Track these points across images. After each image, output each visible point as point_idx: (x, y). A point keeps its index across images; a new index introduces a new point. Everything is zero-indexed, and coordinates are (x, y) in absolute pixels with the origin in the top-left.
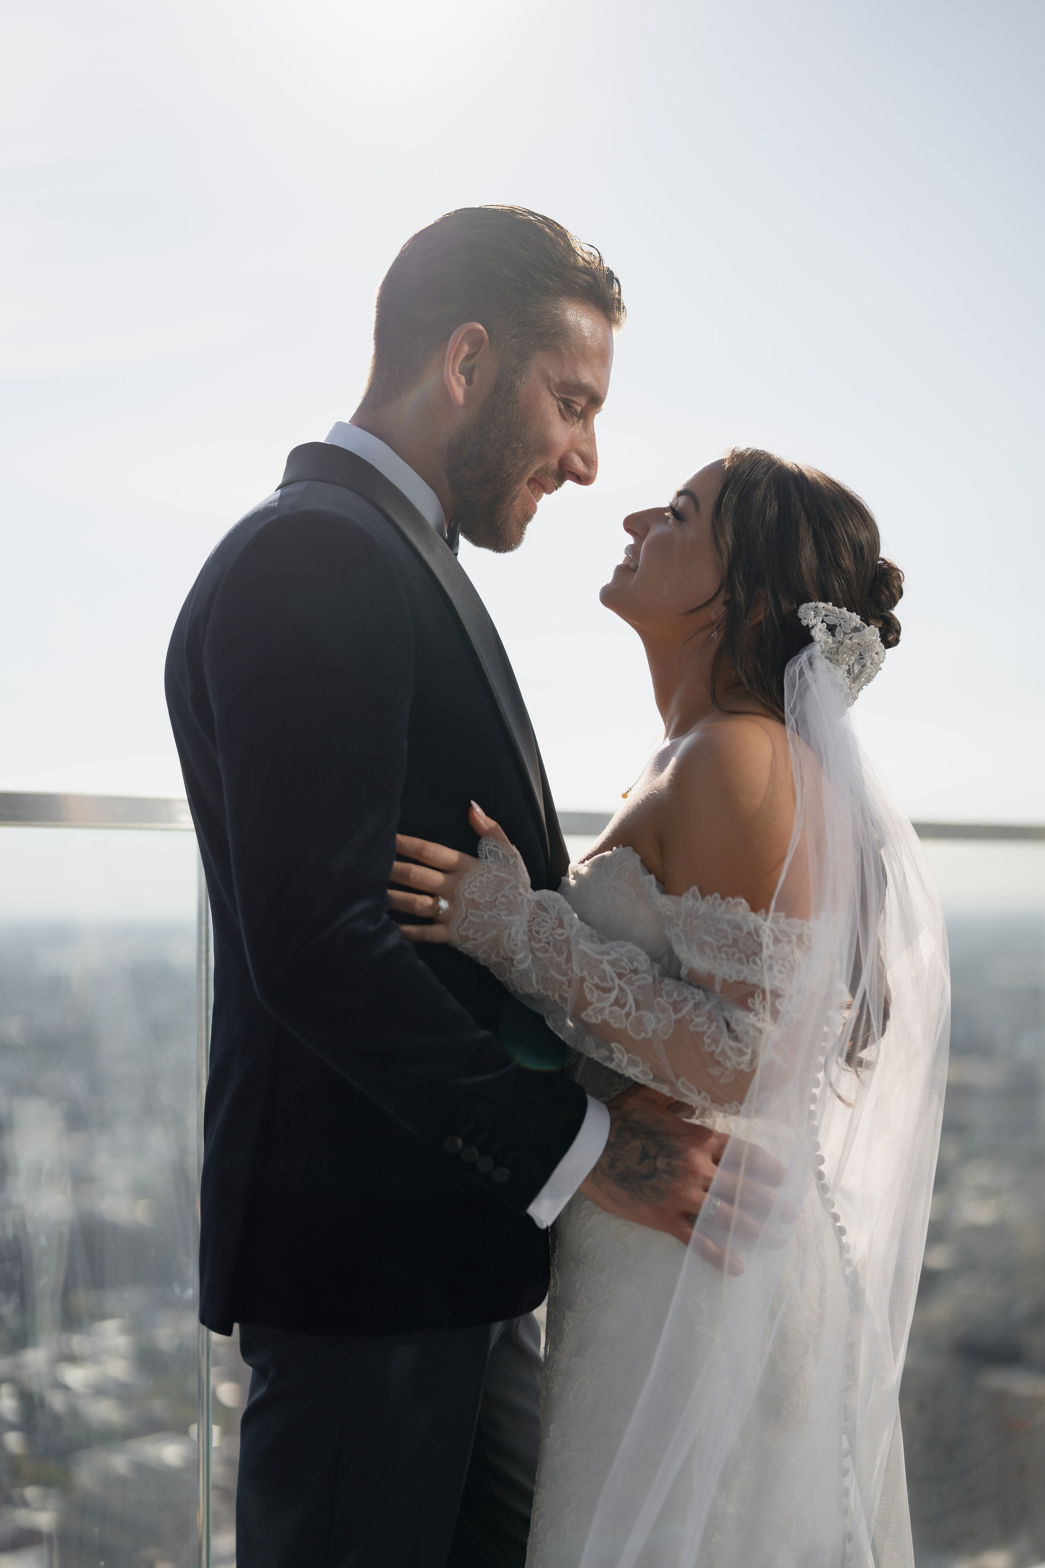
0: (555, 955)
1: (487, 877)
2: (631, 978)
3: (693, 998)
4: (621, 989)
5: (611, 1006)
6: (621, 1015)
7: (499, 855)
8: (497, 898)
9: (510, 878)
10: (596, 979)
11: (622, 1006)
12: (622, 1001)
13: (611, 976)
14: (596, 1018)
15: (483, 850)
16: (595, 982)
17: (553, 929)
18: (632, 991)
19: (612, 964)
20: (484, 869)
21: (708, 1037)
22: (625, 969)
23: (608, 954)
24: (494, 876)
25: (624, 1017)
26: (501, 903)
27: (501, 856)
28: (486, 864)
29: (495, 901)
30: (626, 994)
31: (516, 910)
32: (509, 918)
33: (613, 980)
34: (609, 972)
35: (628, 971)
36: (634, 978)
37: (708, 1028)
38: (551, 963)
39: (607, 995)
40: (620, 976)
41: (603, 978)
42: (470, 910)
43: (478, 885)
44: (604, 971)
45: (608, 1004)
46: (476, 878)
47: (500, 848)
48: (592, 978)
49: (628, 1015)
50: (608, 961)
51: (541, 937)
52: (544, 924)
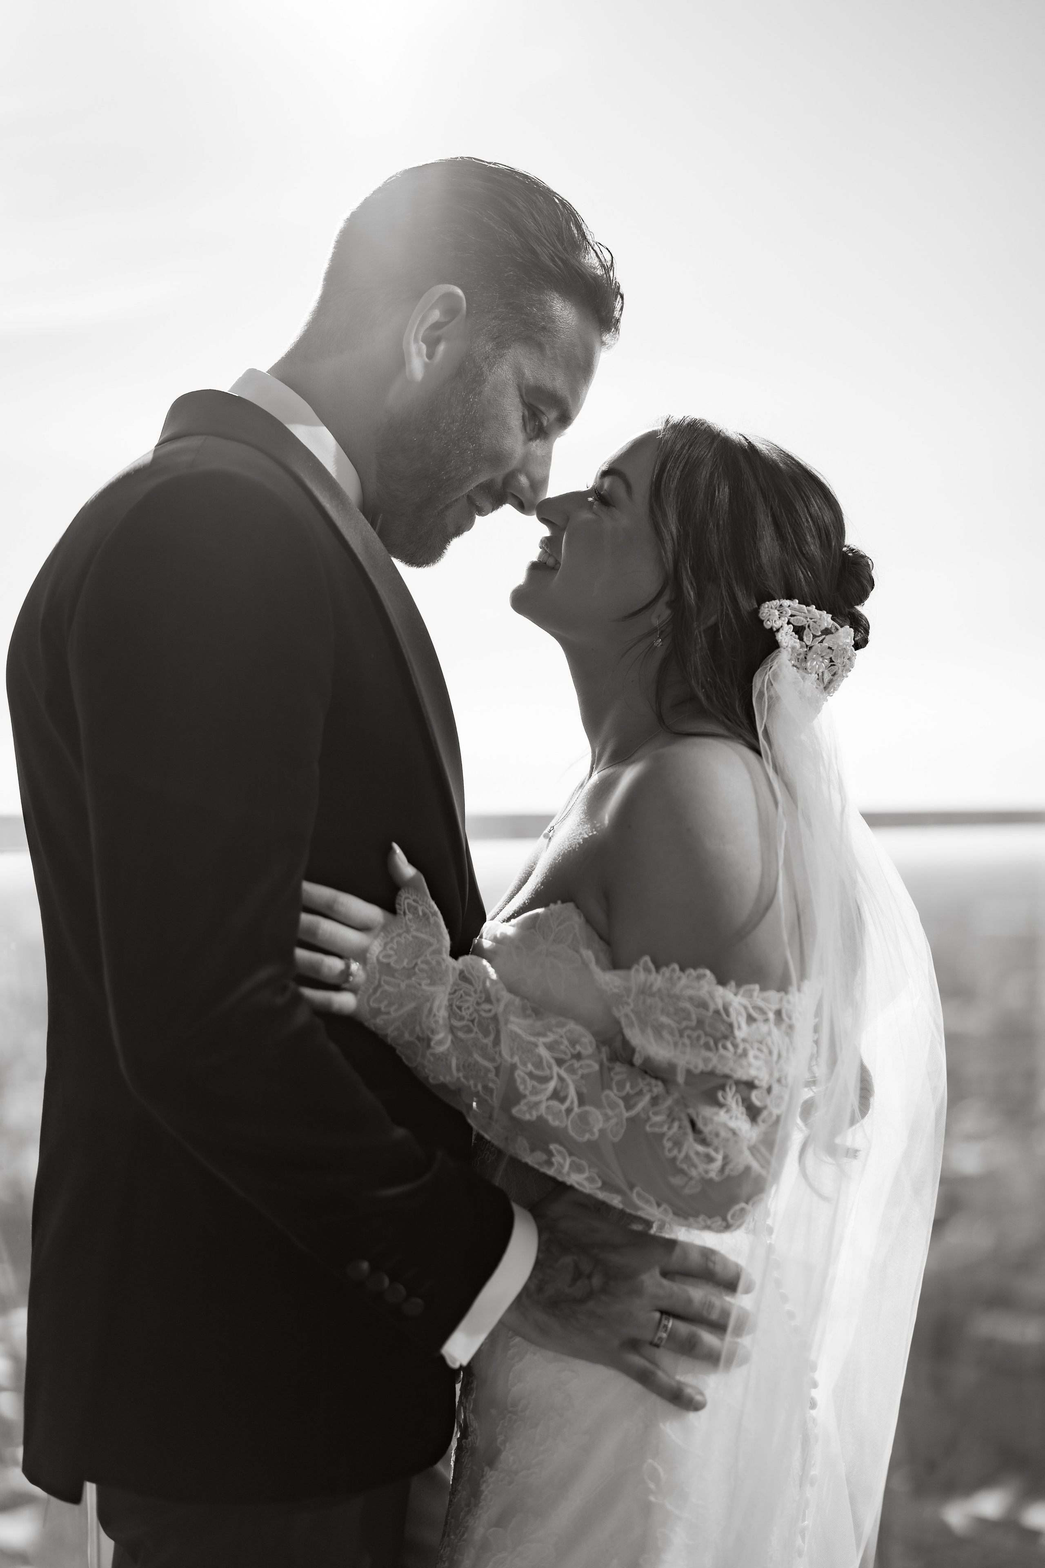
0: (480, 1036)
1: (405, 938)
2: (572, 1065)
3: (650, 1091)
4: (561, 1079)
5: (548, 1099)
6: (560, 1111)
7: (418, 912)
8: (416, 964)
9: (432, 940)
10: (530, 1067)
11: (562, 1100)
12: (562, 1094)
13: (548, 1062)
14: (531, 1114)
15: (402, 904)
16: (528, 1070)
17: (478, 1004)
18: (573, 1081)
19: (550, 1047)
20: (402, 927)
21: (669, 1139)
22: (565, 1053)
23: (544, 1035)
24: (413, 937)
25: (564, 1112)
26: (421, 970)
27: (421, 913)
28: (404, 921)
29: (414, 968)
30: (567, 1086)
31: (439, 979)
32: (432, 989)
33: (550, 1068)
34: (546, 1056)
35: (569, 1056)
36: (577, 1064)
37: (669, 1129)
38: (476, 1045)
39: (544, 1086)
40: (560, 1062)
41: (539, 1064)
42: (384, 978)
43: (395, 947)
44: (539, 1056)
45: (545, 1098)
46: (392, 939)
47: (421, 904)
48: (525, 1064)
49: (569, 1111)
50: (544, 1044)
51: (464, 1013)
52: (468, 998)
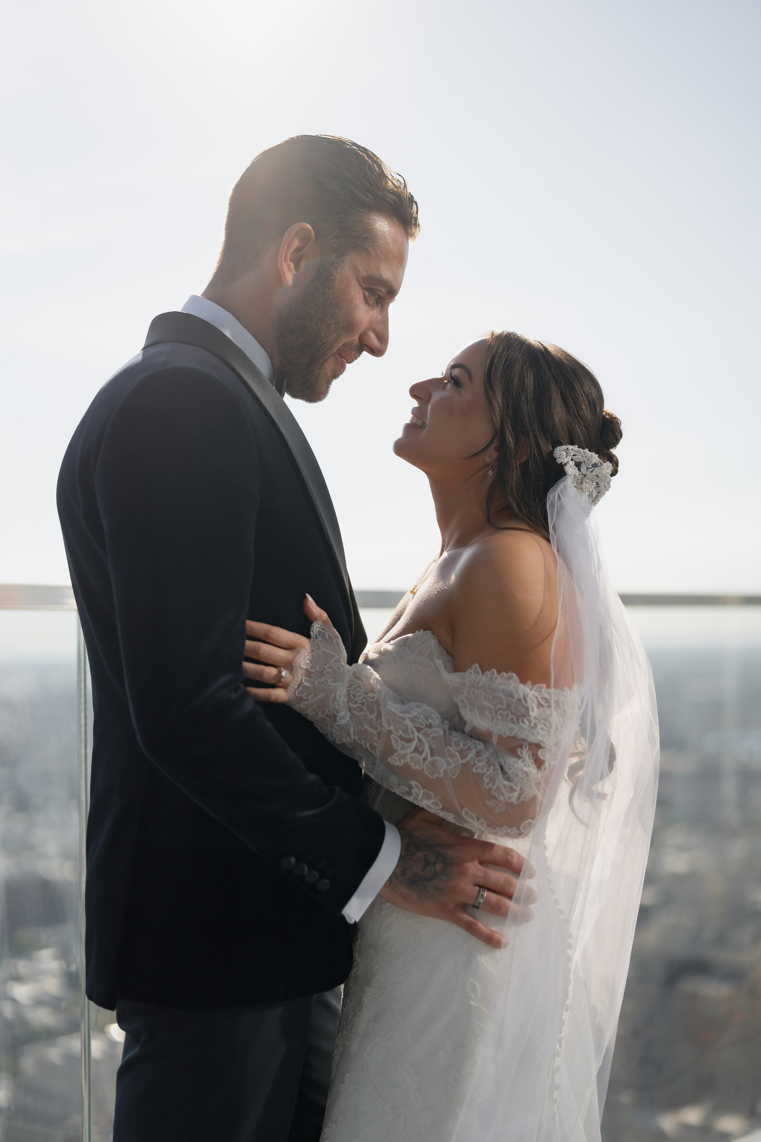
0: (368, 713)
1: (317, 652)
2: (426, 731)
3: (476, 747)
4: (420, 740)
5: (412, 752)
6: (420, 759)
7: (325, 635)
8: (324, 669)
9: (334, 653)
10: (400, 732)
11: (421, 753)
12: (420, 749)
13: (411, 729)
14: (400, 762)
15: (314, 631)
16: (399, 735)
17: (366, 693)
18: (427, 741)
19: (412, 720)
20: (315, 646)
21: (487, 777)
22: (422, 724)
23: (409, 713)
24: (321, 651)
25: (422, 761)
26: (328, 673)
27: (327, 637)
28: (316, 642)
29: (323, 671)
30: (424, 744)
31: (340, 678)
32: (334, 684)
33: (413, 733)
34: (410, 726)
35: (424, 726)
36: (429, 731)
37: (487, 771)
38: (365, 719)
39: (409, 744)
40: (419, 730)
41: (406, 731)
42: (304, 677)
43: (310, 658)
44: (406, 726)
45: (410, 752)
46: (309, 653)
47: (327, 630)
48: (397, 731)
49: (425, 759)
50: (409, 718)
51: (357, 699)
52: (359, 689)
